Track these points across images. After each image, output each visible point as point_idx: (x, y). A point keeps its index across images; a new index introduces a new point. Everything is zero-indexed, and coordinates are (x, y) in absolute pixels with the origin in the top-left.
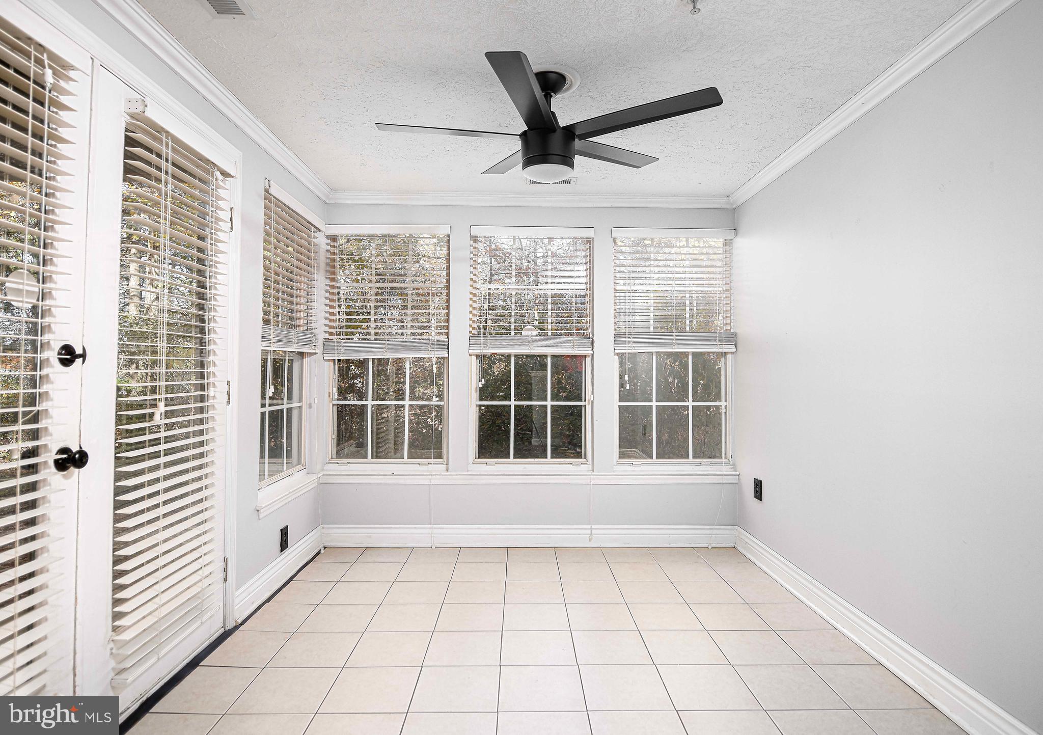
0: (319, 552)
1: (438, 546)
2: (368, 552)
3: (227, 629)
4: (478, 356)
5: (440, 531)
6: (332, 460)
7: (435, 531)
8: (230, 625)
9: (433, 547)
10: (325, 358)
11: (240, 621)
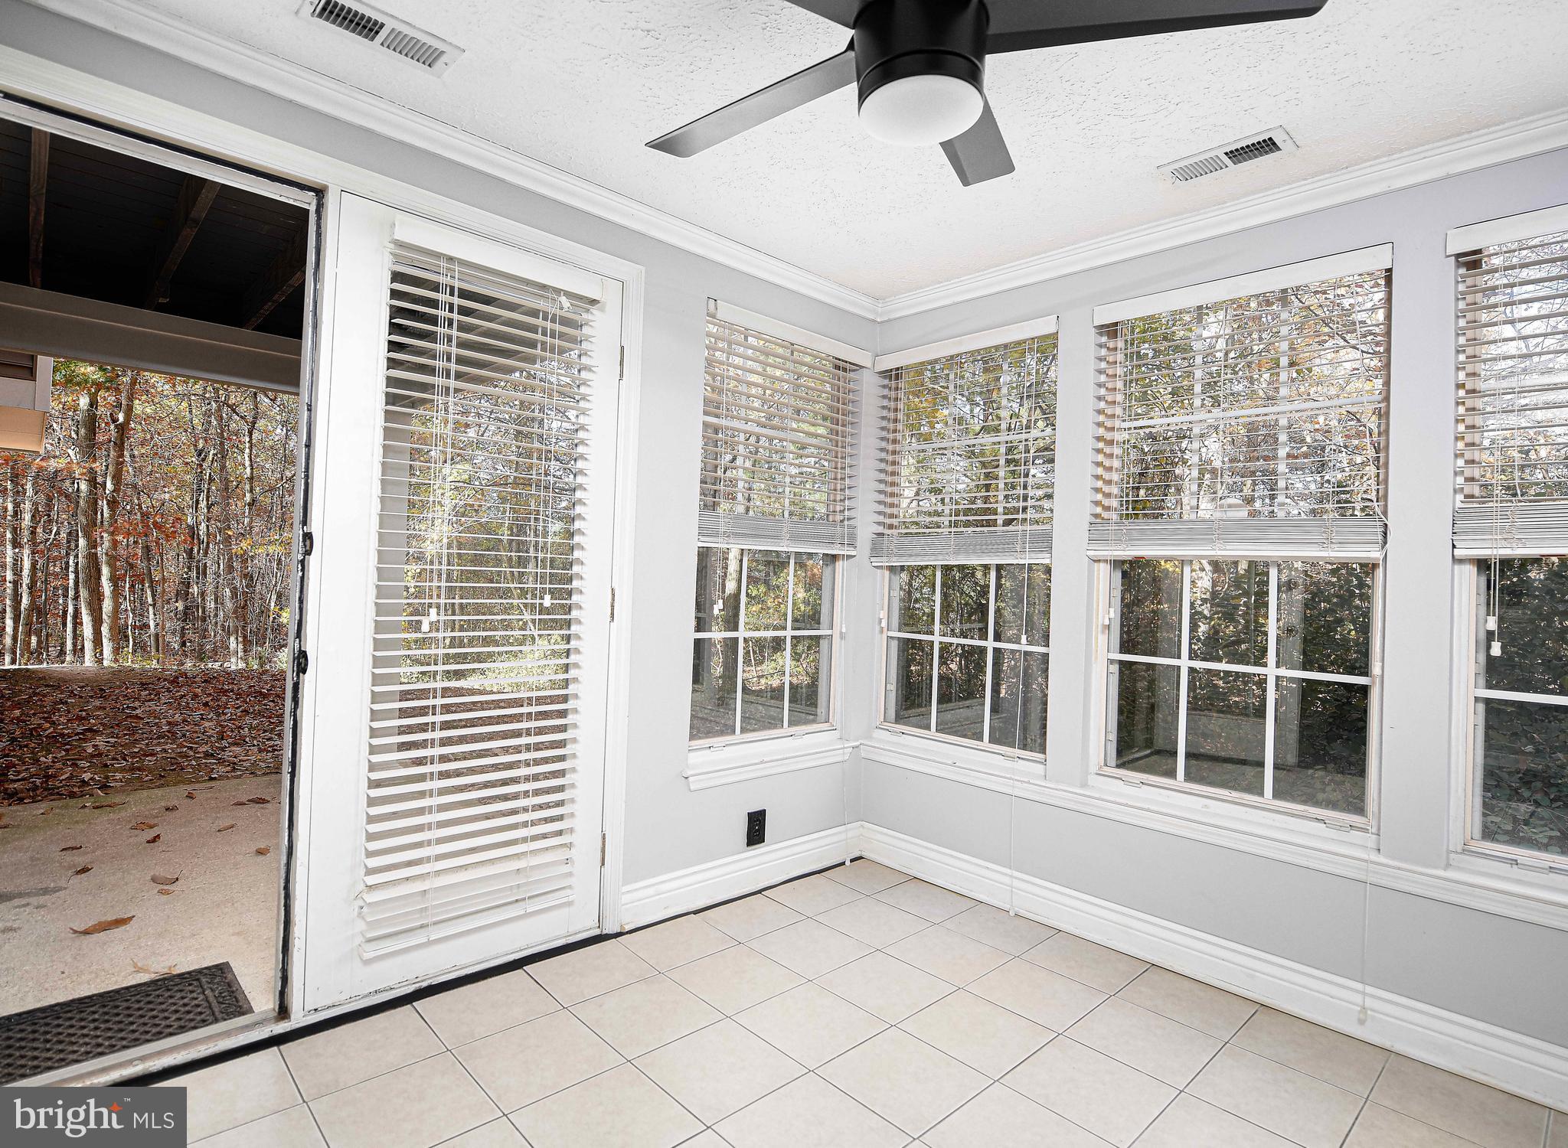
0: (843, 864)
1: (1022, 913)
2: (913, 884)
3: (604, 932)
4: (1117, 564)
5: (1024, 886)
6: (885, 724)
7: (1016, 883)
8: (609, 929)
9: (1012, 913)
10: (874, 564)
11: (627, 928)
